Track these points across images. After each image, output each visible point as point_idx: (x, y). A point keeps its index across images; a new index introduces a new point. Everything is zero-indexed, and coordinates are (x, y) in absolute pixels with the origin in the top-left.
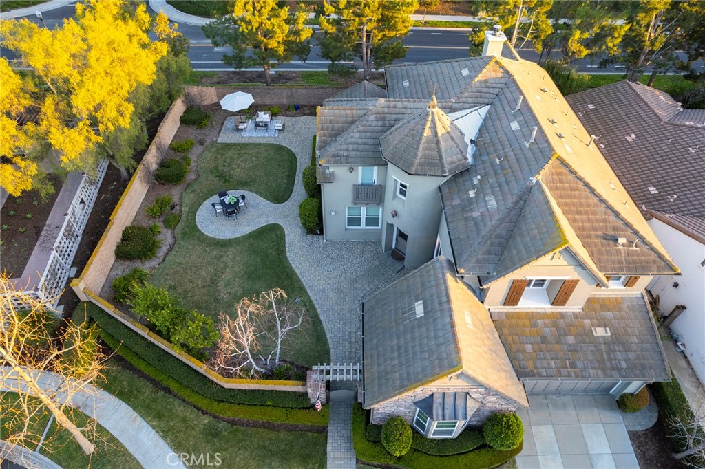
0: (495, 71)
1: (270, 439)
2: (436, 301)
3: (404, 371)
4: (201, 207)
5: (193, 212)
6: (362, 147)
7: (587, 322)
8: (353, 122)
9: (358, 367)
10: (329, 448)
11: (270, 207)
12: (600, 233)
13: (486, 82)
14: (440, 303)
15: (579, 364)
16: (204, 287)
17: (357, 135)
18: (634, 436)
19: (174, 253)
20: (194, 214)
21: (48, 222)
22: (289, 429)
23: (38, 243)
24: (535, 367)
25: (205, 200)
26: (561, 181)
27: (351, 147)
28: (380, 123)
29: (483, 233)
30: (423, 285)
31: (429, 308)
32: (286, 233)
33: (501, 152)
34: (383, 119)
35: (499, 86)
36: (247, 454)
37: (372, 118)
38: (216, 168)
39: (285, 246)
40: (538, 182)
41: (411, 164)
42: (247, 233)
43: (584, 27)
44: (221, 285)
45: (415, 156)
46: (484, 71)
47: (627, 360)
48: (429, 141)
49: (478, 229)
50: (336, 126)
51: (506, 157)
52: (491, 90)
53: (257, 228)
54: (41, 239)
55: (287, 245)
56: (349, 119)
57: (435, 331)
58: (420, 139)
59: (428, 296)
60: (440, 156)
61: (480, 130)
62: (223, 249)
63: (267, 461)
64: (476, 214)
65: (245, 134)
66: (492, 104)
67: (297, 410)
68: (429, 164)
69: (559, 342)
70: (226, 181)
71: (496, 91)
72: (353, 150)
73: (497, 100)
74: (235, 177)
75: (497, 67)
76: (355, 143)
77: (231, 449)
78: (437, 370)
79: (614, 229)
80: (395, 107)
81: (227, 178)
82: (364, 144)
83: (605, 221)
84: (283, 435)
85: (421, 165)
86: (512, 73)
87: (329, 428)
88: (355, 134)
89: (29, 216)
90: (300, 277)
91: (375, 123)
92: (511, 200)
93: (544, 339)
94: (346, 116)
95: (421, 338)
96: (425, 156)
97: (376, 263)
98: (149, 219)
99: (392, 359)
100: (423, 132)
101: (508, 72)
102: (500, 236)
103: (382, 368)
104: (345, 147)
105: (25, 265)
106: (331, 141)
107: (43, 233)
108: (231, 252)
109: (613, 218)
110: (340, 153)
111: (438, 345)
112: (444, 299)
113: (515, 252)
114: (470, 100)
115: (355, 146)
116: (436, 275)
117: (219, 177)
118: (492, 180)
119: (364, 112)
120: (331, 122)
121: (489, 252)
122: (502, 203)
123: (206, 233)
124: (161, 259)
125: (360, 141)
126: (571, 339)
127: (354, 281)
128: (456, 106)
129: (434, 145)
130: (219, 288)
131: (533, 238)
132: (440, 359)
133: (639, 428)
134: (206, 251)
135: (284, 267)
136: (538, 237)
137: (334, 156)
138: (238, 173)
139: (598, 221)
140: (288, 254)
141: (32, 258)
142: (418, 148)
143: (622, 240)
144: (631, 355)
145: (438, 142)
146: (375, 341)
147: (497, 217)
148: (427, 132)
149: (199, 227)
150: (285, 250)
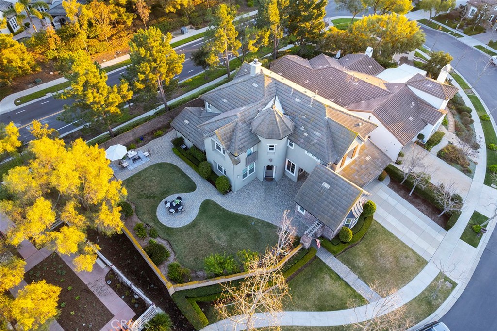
0: (268, 80)
1: (304, 275)
2: (331, 178)
3: (340, 208)
4: (158, 218)
5: (157, 222)
6: (246, 139)
7: (362, 157)
8: (234, 130)
9: (317, 222)
10: (324, 261)
11: (193, 195)
12: (353, 125)
13: (268, 86)
14: (334, 178)
15: (372, 172)
16: (210, 248)
17: (240, 135)
18: (389, 186)
19: (175, 246)
20: (159, 222)
21: (86, 283)
22: (306, 266)
23: (98, 296)
24: (363, 182)
25: (155, 213)
26: (333, 114)
27: (242, 141)
28: (245, 125)
29: (325, 146)
30: (319, 177)
31: (330, 182)
32: (215, 201)
33: (302, 113)
34: (245, 122)
35: (274, 85)
36: (302, 287)
37: (240, 124)
38: (139, 194)
39: (221, 207)
40: (328, 118)
41: (279, 135)
42: (197, 213)
43: (252, 38)
44: (217, 241)
45: (279, 131)
46: (265, 82)
47: (380, 162)
48: (280, 122)
49: (322, 146)
50: (228, 135)
51: (307, 114)
52: (273, 89)
53: (199, 208)
54: (96, 293)
55: (221, 205)
56: (231, 129)
57: (340, 188)
58: (277, 123)
59: (325, 179)
60: (287, 126)
61: (283, 108)
62: (196, 227)
63: (312, 282)
64: (315, 141)
65: (131, 168)
66: (277, 94)
67: (305, 257)
68: (285, 131)
69: (362, 169)
70: (154, 197)
71: (275, 88)
72: (244, 142)
73: (278, 92)
74: (157, 192)
75: (268, 78)
76: (243, 139)
77: (296, 291)
78: (354, 198)
79: (356, 121)
80: (245, 115)
81: (152, 195)
82: (246, 137)
83: (352, 120)
84: (307, 270)
85: (283, 133)
86: (275, 78)
87: (317, 255)
88: (239, 135)
89: (70, 288)
90: (243, 214)
91: (243, 126)
92: (324, 130)
93: (358, 172)
94: (229, 129)
95: (336, 194)
96: (282, 129)
97: (264, 187)
98: (143, 240)
99: (331, 208)
100: (276, 120)
101: (273, 78)
102: (331, 144)
103: (329, 214)
104: (240, 143)
105: (107, 309)
106: (230, 143)
107: (92, 290)
108: (202, 225)
109: (353, 118)
110: (240, 146)
111: (347, 191)
112: (334, 176)
113: (340, 147)
114: (269, 97)
115: (243, 140)
116: (322, 171)
117: (147, 198)
118: (309, 125)
119: (235, 123)
120: (225, 135)
121: (332, 151)
122: (322, 132)
123: (178, 227)
124: (173, 253)
125: (243, 137)
126: (363, 166)
127: (265, 200)
128: (266, 102)
129: (282, 123)
130: (217, 243)
131: (343, 139)
132: (352, 195)
133: (388, 183)
134: (189, 234)
135: (233, 215)
136: (345, 137)
137: (239, 149)
138: (155, 189)
139: (350, 122)
140: (227, 209)
141: (106, 304)
142: (278, 127)
143: (360, 124)
144: (380, 160)
145: (283, 121)
146: (316, 209)
147: (325, 138)
148: (278, 119)
149: (170, 226)
150: (223, 208)
